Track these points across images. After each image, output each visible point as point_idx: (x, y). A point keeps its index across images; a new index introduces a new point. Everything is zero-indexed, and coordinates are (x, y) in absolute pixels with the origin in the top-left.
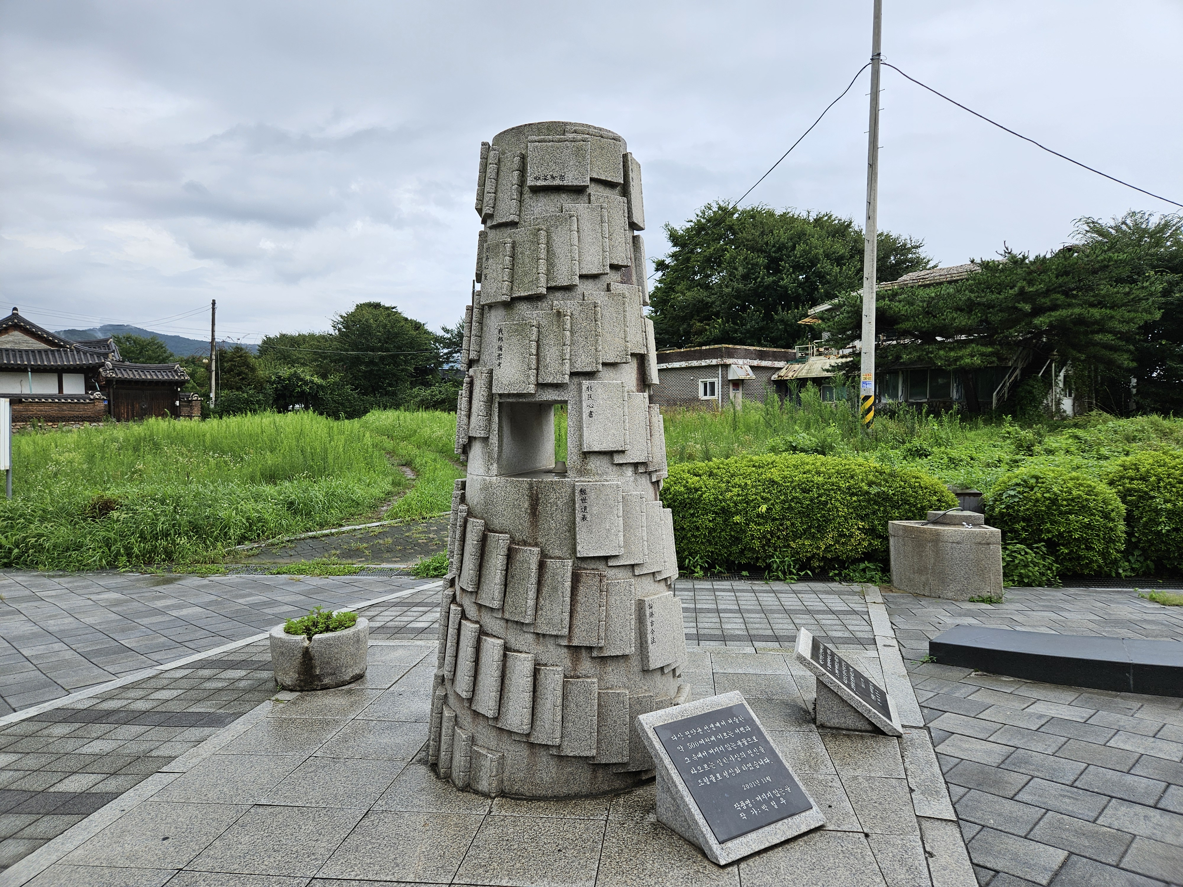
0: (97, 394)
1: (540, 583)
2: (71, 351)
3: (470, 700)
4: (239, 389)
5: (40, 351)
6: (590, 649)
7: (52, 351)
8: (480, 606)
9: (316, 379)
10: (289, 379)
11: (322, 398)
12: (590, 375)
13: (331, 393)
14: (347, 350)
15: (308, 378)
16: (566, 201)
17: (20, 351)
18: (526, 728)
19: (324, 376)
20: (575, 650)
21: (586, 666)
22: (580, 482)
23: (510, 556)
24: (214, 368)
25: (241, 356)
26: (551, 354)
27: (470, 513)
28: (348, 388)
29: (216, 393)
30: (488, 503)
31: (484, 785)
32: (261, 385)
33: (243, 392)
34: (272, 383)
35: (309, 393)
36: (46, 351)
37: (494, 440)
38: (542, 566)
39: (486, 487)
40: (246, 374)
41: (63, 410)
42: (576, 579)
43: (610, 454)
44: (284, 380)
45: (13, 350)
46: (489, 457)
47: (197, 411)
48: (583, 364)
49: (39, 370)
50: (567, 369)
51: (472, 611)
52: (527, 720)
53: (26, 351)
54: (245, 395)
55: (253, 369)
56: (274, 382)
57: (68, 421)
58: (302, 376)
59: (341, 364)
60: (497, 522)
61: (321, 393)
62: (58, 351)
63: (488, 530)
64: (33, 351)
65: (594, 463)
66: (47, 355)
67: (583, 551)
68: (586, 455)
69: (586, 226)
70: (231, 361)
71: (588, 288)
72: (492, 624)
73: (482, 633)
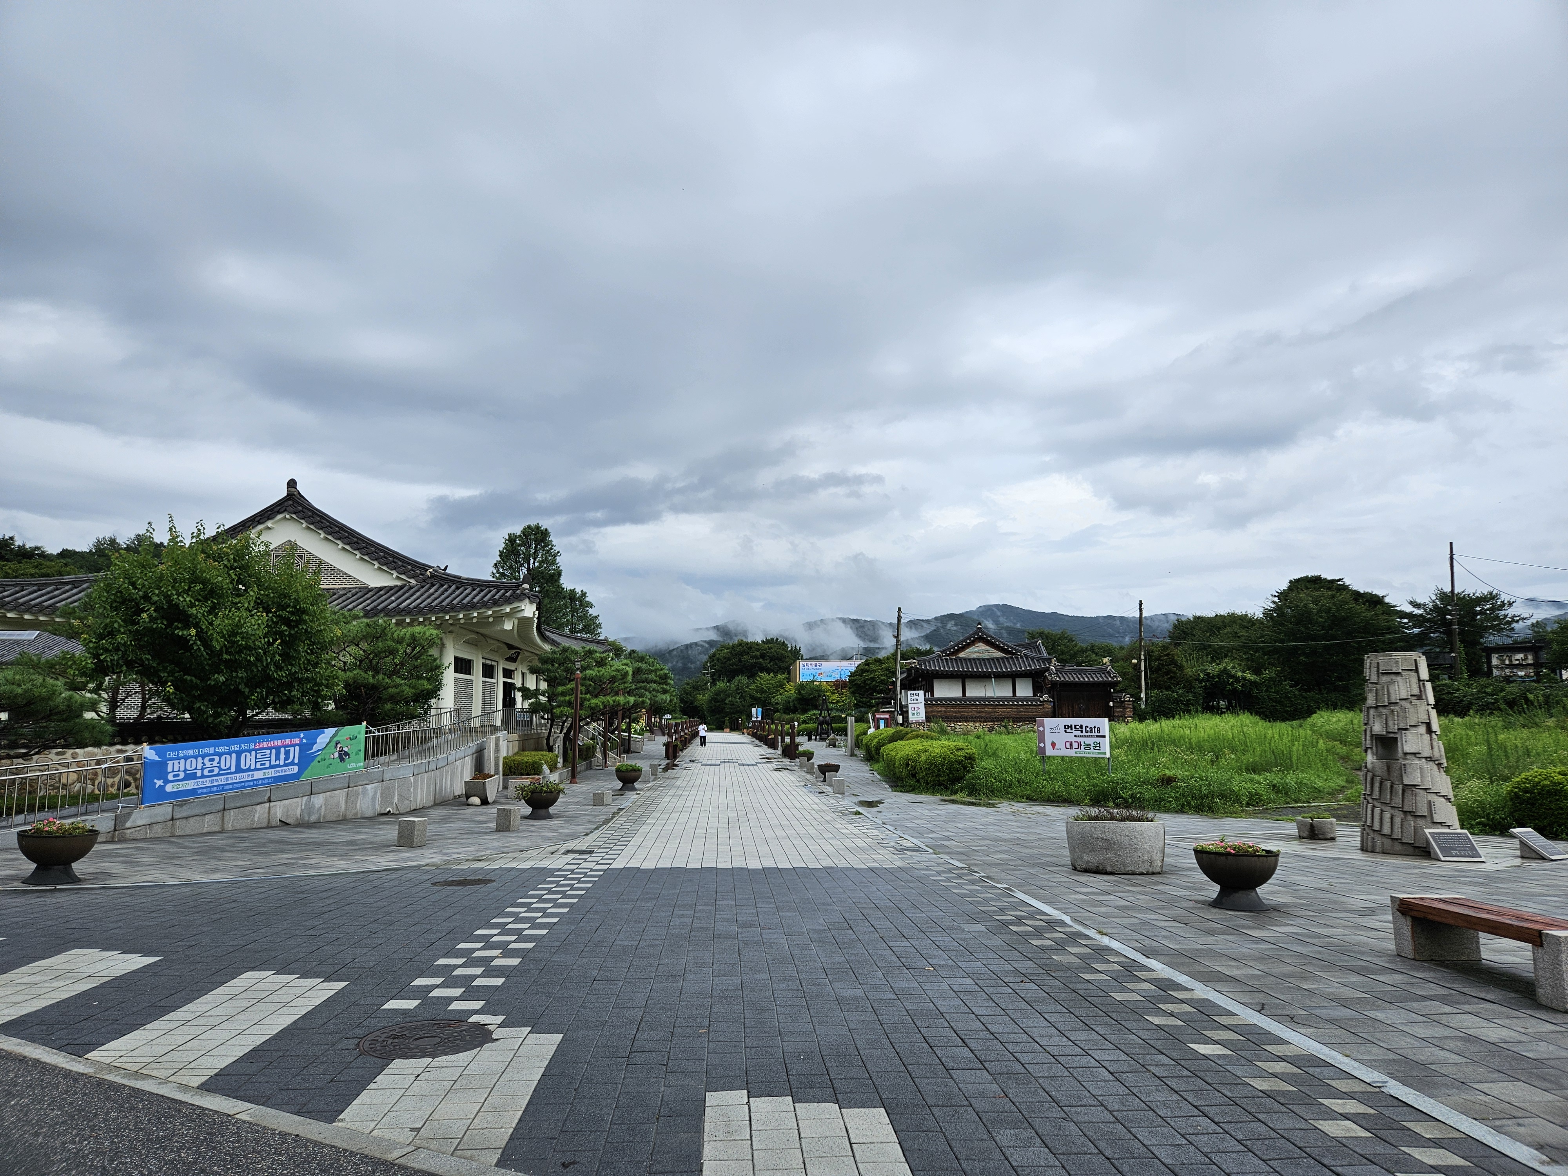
0: (1045, 697)
1: (1391, 792)
2: (1022, 657)
3: (1371, 827)
4: (1168, 688)
5: (998, 659)
6: (1410, 812)
7: (1007, 658)
8: (1373, 799)
9: (1248, 675)
10: (1218, 676)
11: (1257, 697)
12: (1406, 729)
13: (1267, 691)
14: (1282, 641)
15: (1240, 674)
16: (1393, 677)
17: (983, 659)
18: (1389, 833)
19: (1257, 671)
20: (1405, 812)
21: (1409, 817)
22: (1403, 762)
23: (1381, 783)
24: (1143, 668)
25: (1168, 655)
26: (1390, 723)
27: (1368, 771)
28: (1287, 685)
29: (1146, 694)
30: (1373, 767)
31: (1377, 850)
32: (1190, 684)
33: (1173, 692)
34: (1201, 681)
35: (1242, 691)
36: (1002, 658)
37: (1374, 748)
38: (1392, 787)
39: (1373, 763)
40: (1174, 673)
41: (1021, 712)
42: (1404, 791)
43: (1414, 754)
44: (1213, 677)
45: (979, 659)
46: (1373, 754)
47: (1129, 712)
48: (1402, 726)
49: (1000, 676)
50: (1396, 727)
51: (1371, 801)
52: (1390, 831)
53: (988, 659)
54: (1175, 695)
55: (1181, 668)
56: (1203, 680)
57: (1024, 721)
58: (1233, 672)
59: (1276, 656)
60: (1377, 773)
61: (1255, 691)
62: (1012, 658)
63: (1374, 775)
64: (993, 659)
65: (1408, 757)
66: (1004, 662)
67: (1406, 782)
68: (1406, 754)
69: (1400, 684)
70: (1158, 660)
71: (1403, 703)
72: (1376, 803)
73: (1374, 806)
